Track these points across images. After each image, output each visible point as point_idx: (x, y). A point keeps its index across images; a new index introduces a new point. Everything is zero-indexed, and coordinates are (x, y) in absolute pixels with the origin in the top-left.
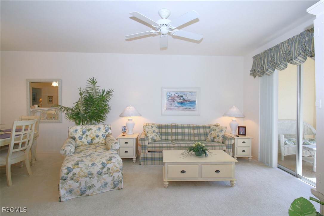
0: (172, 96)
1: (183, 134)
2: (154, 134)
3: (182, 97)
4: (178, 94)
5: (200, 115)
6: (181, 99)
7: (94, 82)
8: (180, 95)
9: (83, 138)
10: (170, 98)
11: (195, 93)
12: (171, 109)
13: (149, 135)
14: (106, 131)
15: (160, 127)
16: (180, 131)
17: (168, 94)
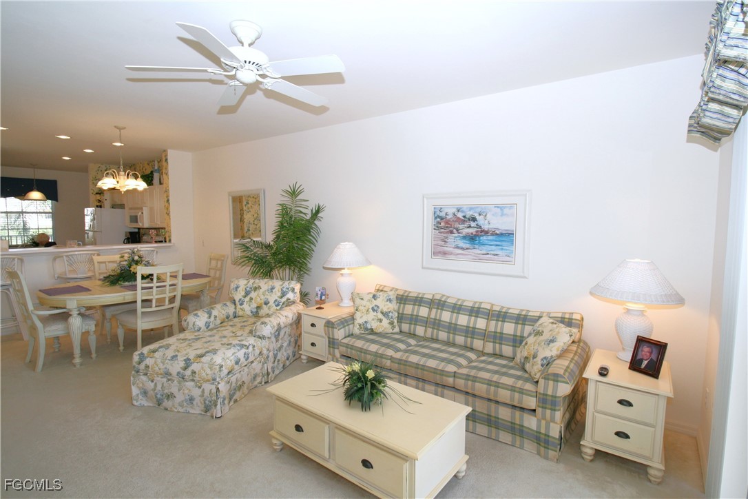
0: (448, 217)
1: (453, 328)
2: (372, 314)
3: (474, 219)
4: (462, 212)
5: (525, 277)
6: (470, 227)
7: (294, 193)
8: (469, 214)
9: (245, 303)
10: (443, 224)
11: (511, 208)
12: (445, 253)
13: (358, 315)
14: (283, 294)
15: (403, 299)
16: (446, 316)
17: (438, 213)
